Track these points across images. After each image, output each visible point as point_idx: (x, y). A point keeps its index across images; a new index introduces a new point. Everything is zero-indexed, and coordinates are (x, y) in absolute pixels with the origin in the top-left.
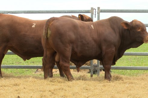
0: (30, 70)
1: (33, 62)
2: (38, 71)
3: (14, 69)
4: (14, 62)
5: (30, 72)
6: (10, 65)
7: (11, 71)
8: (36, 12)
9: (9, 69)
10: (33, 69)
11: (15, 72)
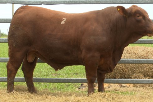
0: (72, 85)
1: (77, 74)
2: (83, 86)
3: (49, 83)
4: (50, 74)
5: (73, 88)
6: (44, 78)
7: (46, 87)
8: (80, 3)
9: (42, 84)
10: (76, 83)
11: (51, 87)
